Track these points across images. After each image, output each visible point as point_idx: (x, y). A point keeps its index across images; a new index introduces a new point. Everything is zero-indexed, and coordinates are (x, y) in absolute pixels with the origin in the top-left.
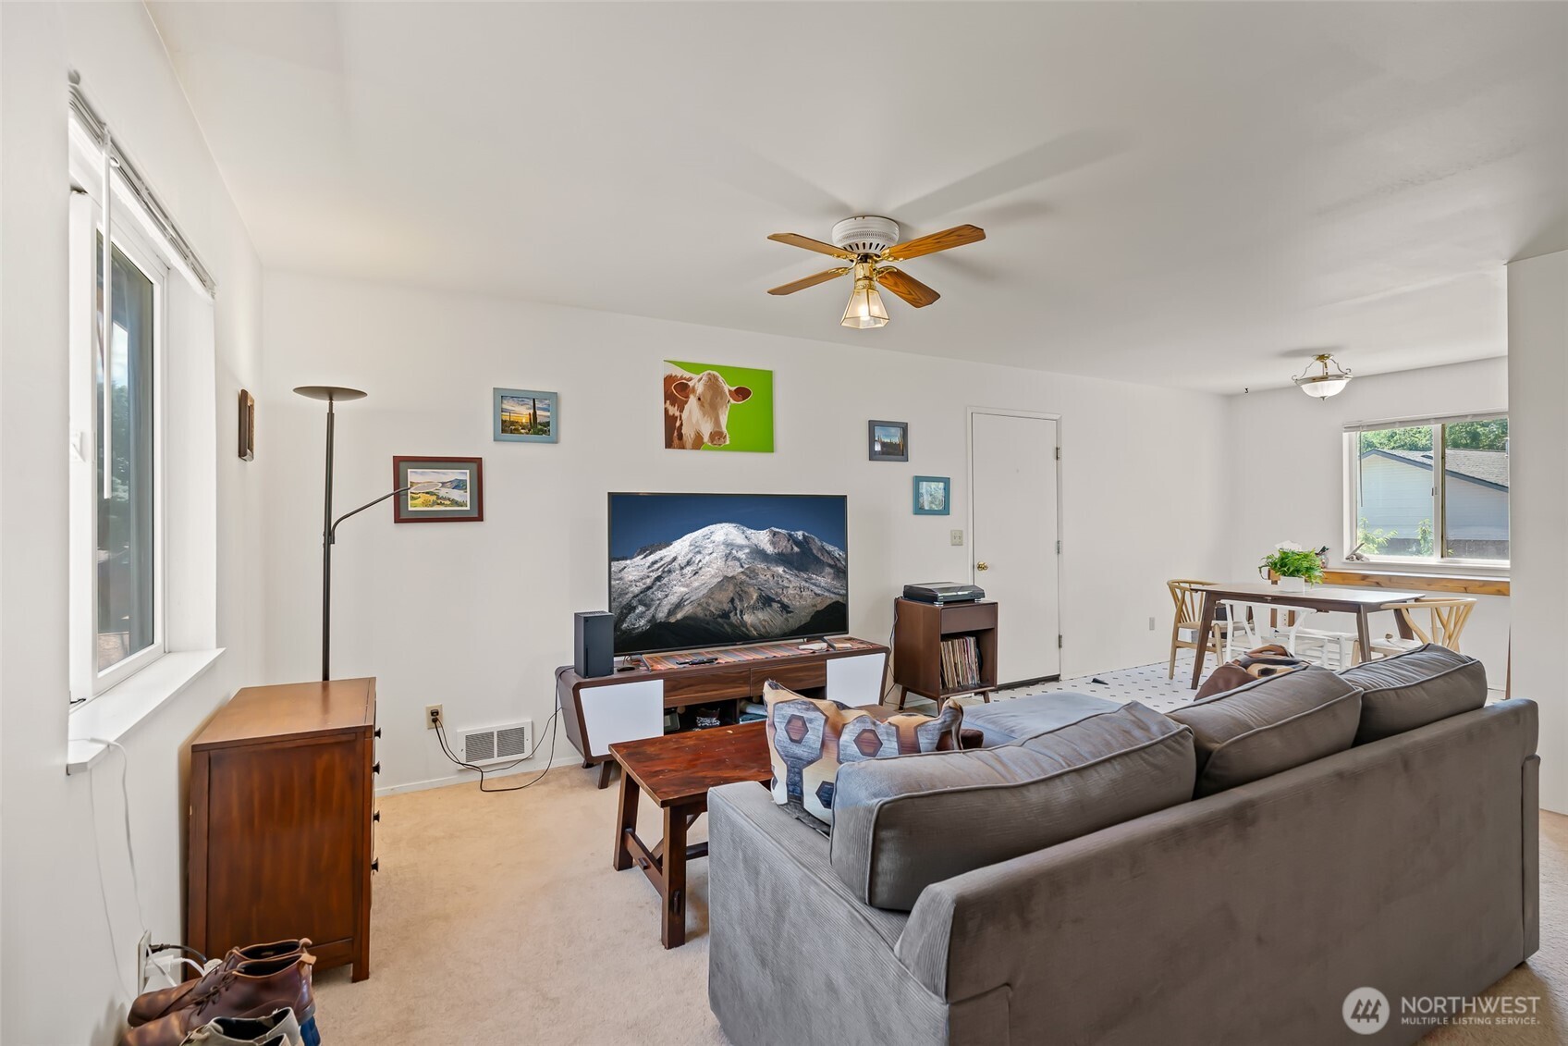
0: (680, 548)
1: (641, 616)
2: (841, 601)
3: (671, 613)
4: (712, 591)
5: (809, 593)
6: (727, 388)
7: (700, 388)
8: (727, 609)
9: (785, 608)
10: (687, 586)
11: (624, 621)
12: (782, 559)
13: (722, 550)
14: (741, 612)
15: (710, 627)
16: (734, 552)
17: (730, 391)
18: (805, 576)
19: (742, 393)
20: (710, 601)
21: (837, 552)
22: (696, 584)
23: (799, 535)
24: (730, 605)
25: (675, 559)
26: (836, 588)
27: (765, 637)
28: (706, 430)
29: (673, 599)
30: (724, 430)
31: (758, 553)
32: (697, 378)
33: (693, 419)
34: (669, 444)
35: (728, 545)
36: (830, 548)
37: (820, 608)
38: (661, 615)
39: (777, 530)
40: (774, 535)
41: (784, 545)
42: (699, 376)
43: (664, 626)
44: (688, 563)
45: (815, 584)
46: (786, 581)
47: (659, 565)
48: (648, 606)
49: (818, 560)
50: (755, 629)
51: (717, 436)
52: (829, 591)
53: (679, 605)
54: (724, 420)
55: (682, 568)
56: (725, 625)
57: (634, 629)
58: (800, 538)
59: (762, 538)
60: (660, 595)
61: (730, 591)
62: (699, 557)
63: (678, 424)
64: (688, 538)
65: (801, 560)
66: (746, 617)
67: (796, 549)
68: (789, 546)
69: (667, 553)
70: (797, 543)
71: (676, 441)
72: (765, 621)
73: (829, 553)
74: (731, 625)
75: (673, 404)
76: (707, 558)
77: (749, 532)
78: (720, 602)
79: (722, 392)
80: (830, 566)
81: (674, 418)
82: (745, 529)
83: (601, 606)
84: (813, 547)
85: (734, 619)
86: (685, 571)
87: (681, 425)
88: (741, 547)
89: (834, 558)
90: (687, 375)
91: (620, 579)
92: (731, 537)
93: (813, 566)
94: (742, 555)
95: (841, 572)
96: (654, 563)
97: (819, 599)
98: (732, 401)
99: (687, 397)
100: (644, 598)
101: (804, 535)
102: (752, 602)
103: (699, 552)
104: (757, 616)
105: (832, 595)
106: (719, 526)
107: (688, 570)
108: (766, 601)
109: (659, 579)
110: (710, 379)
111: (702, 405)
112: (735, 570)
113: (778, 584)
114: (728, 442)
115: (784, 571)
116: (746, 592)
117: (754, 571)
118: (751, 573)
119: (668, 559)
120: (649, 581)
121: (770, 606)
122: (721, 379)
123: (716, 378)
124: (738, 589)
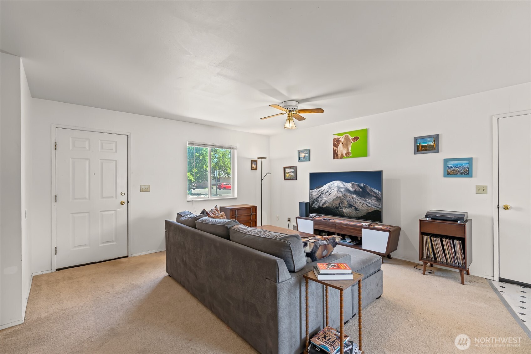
0: (325, 187)
1: (316, 204)
2: (379, 210)
3: (323, 204)
4: (333, 200)
5: (365, 205)
6: (351, 138)
7: (343, 140)
8: (338, 206)
9: (356, 209)
10: (327, 198)
11: (312, 205)
12: (355, 192)
13: (336, 189)
14: (342, 208)
15: (333, 211)
16: (340, 189)
17: (352, 139)
18: (364, 199)
19: (356, 139)
20: (333, 203)
21: (377, 191)
22: (329, 198)
23: (362, 185)
24: (339, 205)
25: (324, 190)
26: (377, 205)
27: (349, 217)
28: (344, 152)
29: (324, 201)
30: (350, 151)
31: (347, 190)
32: (342, 137)
33: (341, 149)
34: (334, 158)
35: (338, 187)
36: (375, 190)
37: (370, 211)
38: (321, 205)
39: (354, 183)
40: (353, 184)
41: (356, 188)
42: (343, 137)
43: (321, 208)
44: (327, 192)
45: (367, 202)
46: (356, 200)
47: (320, 191)
48: (318, 202)
49: (369, 194)
50: (346, 214)
51: (348, 154)
52: (373, 205)
53: (325, 203)
54: (350, 148)
55: (326, 193)
56: (337, 211)
57: (315, 207)
58: (362, 186)
59: (349, 186)
60: (321, 199)
61: (338, 202)
62: (330, 190)
63: (336, 152)
64: (327, 185)
65: (363, 193)
66: (343, 210)
67: (361, 190)
68: (358, 189)
69: (322, 189)
70: (361, 187)
71: (336, 157)
72: (350, 212)
73: (374, 192)
74: (339, 211)
75: (335, 147)
76: (332, 190)
77: (344, 183)
78: (336, 204)
79: (350, 140)
80: (374, 196)
81: (335, 150)
82: (343, 182)
83: (308, 200)
84: (367, 189)
85: (340, 209)
86: (326, 194)
87: (337, 152)
88: (342, 188)
89: (376, 194)
90: (339, 137)
91: (312, 194)
92: (339, 185)
93: (367, 196)
94: (342, 190)
95: (379, 199)
96: (319, 191)
97: (369, 208)
98: (353, 142)
99: (339, 144)
100: (317, 200)
101: (363, 185)
102: (345, 205)
103: (330, 189)
104: (347, 210)
105: (375, 208)
106: (335, 181)
107: (327, 194)
108: (350, 206)
109: (320, 195)
110: (346, 137)
111: (343, 145)
112: (340, 195)
113: (354, 200)
114: (351, 155)
115: (356, 197)
116: (343, 202)
117: (346, 196)
118: (345, 196)
119: (322, 190)
120: (318, 196)
121: (351, 207)
122: (349, 136)
123: (348, 136)
124: (341, 200)
